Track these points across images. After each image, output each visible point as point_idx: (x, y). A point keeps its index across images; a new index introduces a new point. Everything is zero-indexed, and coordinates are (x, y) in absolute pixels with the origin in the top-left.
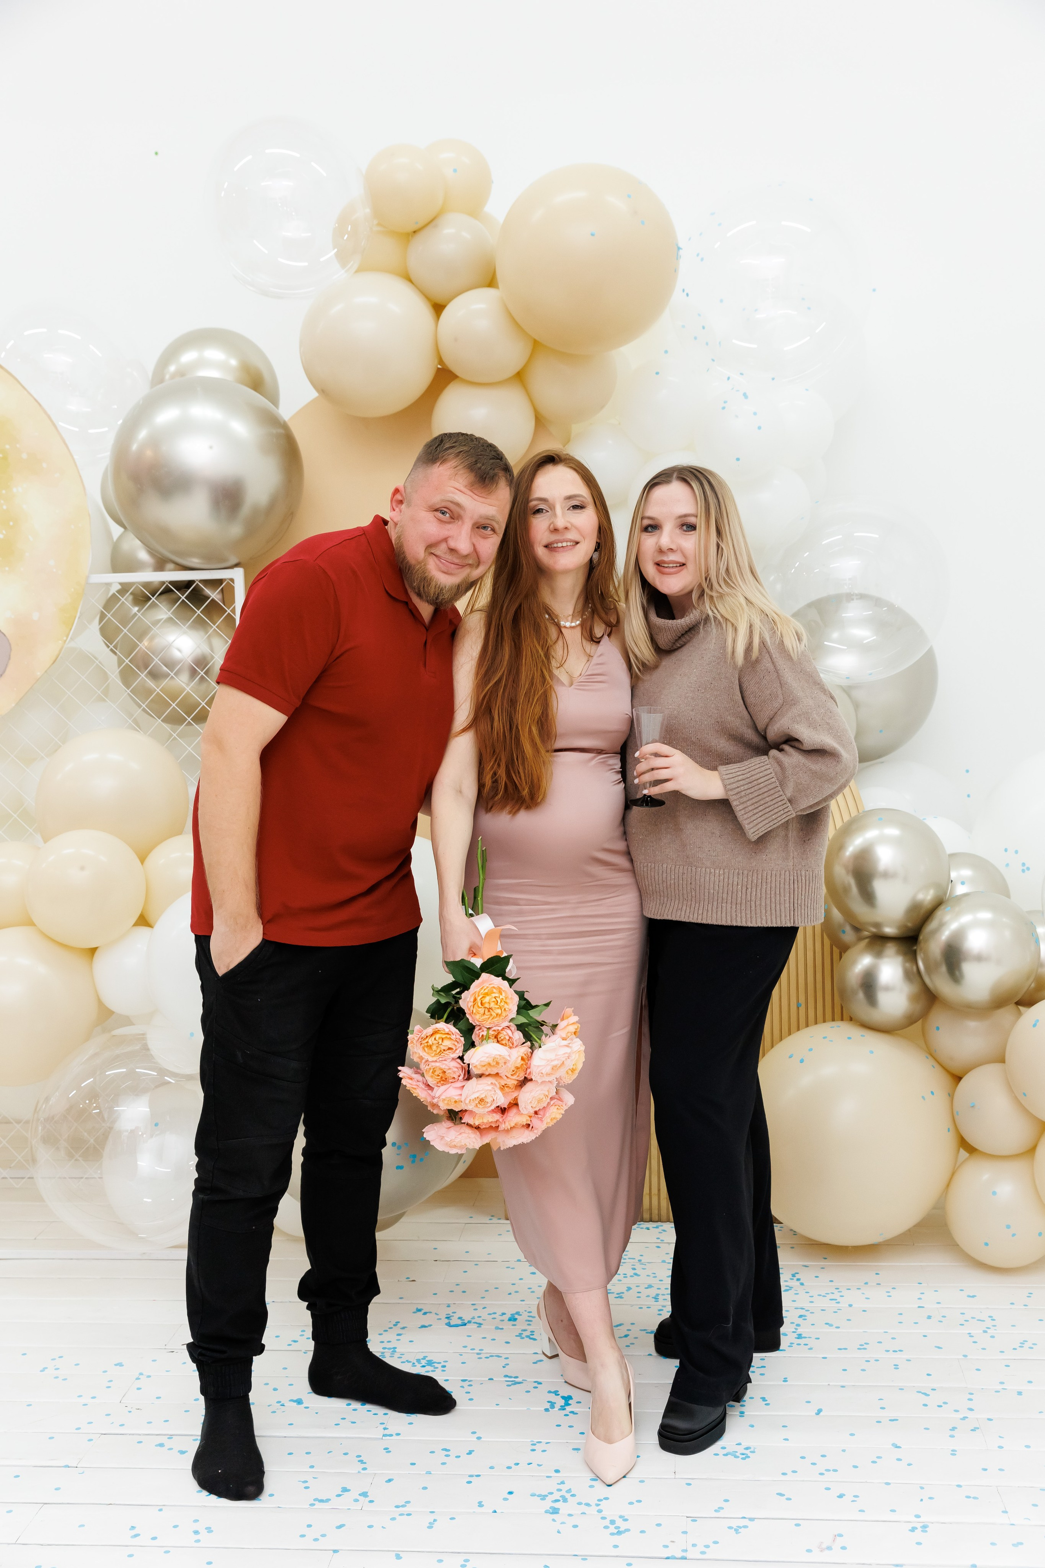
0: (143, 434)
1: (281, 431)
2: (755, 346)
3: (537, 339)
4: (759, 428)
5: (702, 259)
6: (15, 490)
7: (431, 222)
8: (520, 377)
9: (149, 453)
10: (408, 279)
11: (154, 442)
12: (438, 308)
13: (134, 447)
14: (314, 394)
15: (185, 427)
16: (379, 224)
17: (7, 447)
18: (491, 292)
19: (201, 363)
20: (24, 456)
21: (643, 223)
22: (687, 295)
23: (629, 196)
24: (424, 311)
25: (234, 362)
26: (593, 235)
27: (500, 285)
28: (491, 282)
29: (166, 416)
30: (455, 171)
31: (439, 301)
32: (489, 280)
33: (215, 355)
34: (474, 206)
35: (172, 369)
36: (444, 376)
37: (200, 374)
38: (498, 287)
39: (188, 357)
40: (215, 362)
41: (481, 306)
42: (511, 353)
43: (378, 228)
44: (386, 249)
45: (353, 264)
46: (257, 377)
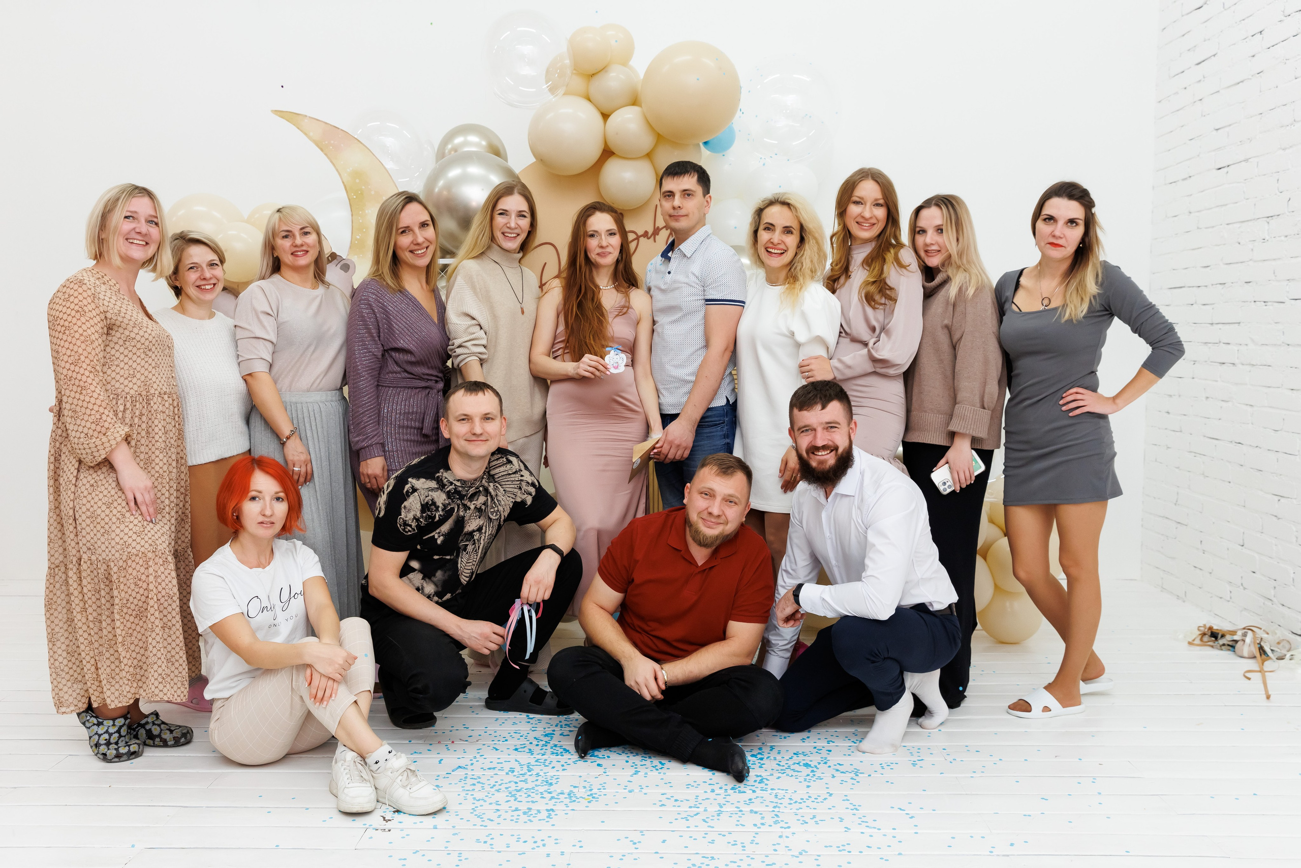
0: (441, 183)
2: (776, 142)
3: (660, 133)
4: (780, 187)
5: (752, 94)
6: (367, 211)
7: (603, 69)
8: (649, 156)
9: (445, 193)
10: (589, 100)
11: (449, 187)
12: (605, 116)
13: (437, 190)
14: (534, 160)
15: (465, 179)
16: (575, 69)
17: (363, 187)
18: (636, 109)
19: (466, 144)
20: (373, 193)
21: (724, 74)
22: (743, 113)
23: (717, 59)
24: (599, 118)
25: (484, 143)
26: (698, 80)
27: (643, 105)
28: (634, 104)
29: (454, 173)
30: (616, 41)
31: (605, 112)
32: (635, 102)
33: (473, 138)
34: (625, 61)
35: (450, 146)
36: (607, 153)
37: (466, 149)
38: (640, 106)
39: (459, 140)
40: (474, 143)
41: (631, 116)
42: (646, 141)
43: (574, 72)
44: (578, 83)
45: (561, 91)
46: (497, 151)
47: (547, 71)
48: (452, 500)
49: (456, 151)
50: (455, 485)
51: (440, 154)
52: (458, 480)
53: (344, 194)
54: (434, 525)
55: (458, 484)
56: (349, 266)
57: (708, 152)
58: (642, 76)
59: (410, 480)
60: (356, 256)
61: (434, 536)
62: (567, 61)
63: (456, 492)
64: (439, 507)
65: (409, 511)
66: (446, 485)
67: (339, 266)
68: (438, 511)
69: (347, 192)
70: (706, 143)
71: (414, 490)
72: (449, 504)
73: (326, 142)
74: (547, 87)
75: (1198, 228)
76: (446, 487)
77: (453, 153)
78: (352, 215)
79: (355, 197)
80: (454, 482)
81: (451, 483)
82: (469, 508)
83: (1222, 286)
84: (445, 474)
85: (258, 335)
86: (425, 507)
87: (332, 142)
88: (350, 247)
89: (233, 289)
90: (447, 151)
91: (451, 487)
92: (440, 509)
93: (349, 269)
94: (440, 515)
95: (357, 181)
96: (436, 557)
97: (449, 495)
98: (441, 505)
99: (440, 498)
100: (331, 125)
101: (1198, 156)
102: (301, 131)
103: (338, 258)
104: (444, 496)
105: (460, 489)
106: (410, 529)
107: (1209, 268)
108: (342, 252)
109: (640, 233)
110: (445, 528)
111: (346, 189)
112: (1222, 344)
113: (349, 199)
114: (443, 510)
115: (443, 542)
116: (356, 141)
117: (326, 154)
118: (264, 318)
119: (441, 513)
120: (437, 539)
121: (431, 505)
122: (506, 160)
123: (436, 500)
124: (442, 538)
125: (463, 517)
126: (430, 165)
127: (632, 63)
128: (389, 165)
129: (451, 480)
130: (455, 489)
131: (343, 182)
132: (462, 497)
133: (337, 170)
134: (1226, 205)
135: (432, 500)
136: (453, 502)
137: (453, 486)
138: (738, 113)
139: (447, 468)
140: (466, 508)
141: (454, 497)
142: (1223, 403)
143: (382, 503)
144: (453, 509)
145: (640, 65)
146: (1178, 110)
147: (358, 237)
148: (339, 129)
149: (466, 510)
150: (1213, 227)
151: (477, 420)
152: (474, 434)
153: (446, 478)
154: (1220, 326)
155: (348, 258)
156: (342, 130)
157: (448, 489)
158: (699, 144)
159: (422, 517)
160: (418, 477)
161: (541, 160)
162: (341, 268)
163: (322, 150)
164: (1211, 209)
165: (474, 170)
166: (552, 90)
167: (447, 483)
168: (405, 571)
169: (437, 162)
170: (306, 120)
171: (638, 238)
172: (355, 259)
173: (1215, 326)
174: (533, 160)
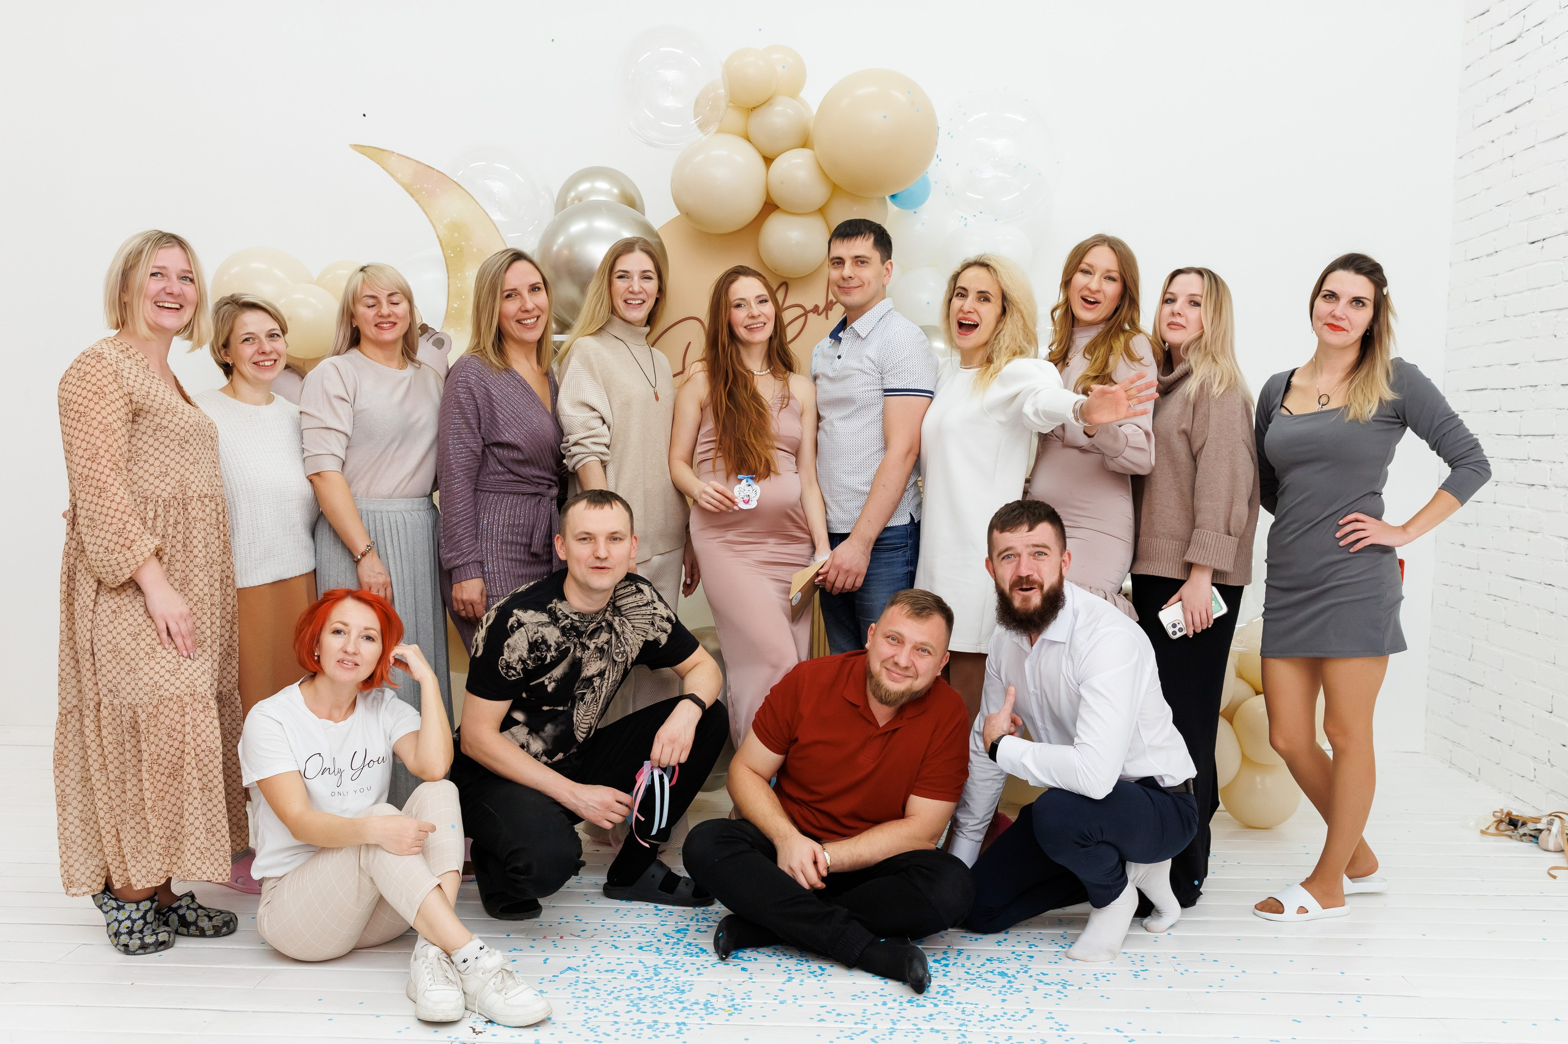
0: (561, 240)
1: (657, 240)
2: (981, 197)
3: (836, 182)
5: (952, 137)
6: (467, 274)
7: (767, 101)
8: (822, 211)
9: (566, 252)
10: (749, 139)
11: (570, 245)
12: (768, 160)
13: (555, 248)
15: (591, 235)
16: (731, 101)
17: (463, 243)
18: (806, 152)
19: (593, 191)
20: (475, 250)
21: (918, 111)
22: (940, 160)
23: (909, 92)
24: (760, 163)
25: (616, 191)
26: (885, 117)
27: (816, 147)
28: (804, 146)
29: (577, 227)
30: (784, 67)
31: (768, 155)
32: (805, 143)
33: (602, 185)
34: (794, 93)
35: (573, 194)
36: (770, 207)
37: (593, 198)
38: (813, 149)
39: (584, 186)
40: (603, 190)
41: (800, 160)
42: (818, 193)
43: (730, 104)
44: (735, 119)
45: (713, 128)
46: (631, 201)
47: (697, 103)
48: (568, 637)
49: (580, 200)
50: (572, 619)
51: (561, 204)
52: (575, 613)
53: (439, 251)
54: (544, 668)
55: (576, 618)
56: (443, 341)
57: (896, 208)
58: (815, 113)
59: (515, 611)
60: (452, 329)
61: (543, 682)
62: (722, 91)
63: (573, 627)
64: (551, 646)
65: (513, 650)
66: (560, 619)
67: (431, 341)
68: (550, 651)
69: (443, 249)
70: (893, 197)
71: (521, 624)
72: (564, 642)
73: (418, 186)
74: (696, 122)
75: (1505, 316)
76: (560, 621)
77: (576, 202)
78: (449, 278)
79: (452, 255)
80: (570, 615)
81: (567, 617)
82: (588, 648)
83: (1533, 389)
84: (559, 606)
85: (329, 425)
86: (533, 646)
87: (425, 186)
88: (446, 318)
89: (298, 367)
90: (569, 200)
91: (566, 621)
92: (552, 649)
93: (443, 344)
94: (553, 656)
95: (456, 235)
96: (545, 708)
97: (564, 631)
98: (553, 644)
99: (553, 635)
100: (425, 165)
101: (1507, 226)
102: (387, 171)
103: (430, 331)
104: (557, 633)
105: (578, 624)
106: (515, 673)
107: (1517, 366)
108: (435, 324)
109: (809, 307)
110: (558, 672)
111: (441, 245)
112: (1531, 461)
113: (445, 258)
114: (556, 650)
115: (555, 689)
116: (455, 185)
117: (417, 201)
118: (337, 403)
119: (554, 653)
120: (547, 686)
121: (540, 644)
122: (644, 214)
123: (547, 637)
124: (553, 684)
125: (581, 659)
126: (547, 217)
127: (803, 94)
128: (497, 217)
129: (567, 613)
130: (572, 624)
131: (438, 237)
132: (580, 635)
133: (431, 221)
134: (1540, 288)
135: (543, 637)
136: (569, 640)
137: (569, 621)
138: (935, 160)
139: (562, 598)
140: (585, 647)
141: (570, 634)
142: (1530, 534)
143: (480, 640)
144: (568, 649)
145: (812, 97)
146: (1483, 169)
147: (456, 305)
148: (434, 169)
149: (584, 650)
150: (1523, 315)
151: (602, 540)
152: (598, 558)
153: (560, 610)
154: (1529, 439)
155: (444, 331)
156: (437, 171)
157: (563, 624)
158: (884, 198)
159: (529, 658)
160: (525, 608)
161: (687, 214)
162: (434, 344)
163: (412, 196)
164: (1521, 292)
165: (603, 224)
166: (702, 126)
167: (561, 616)
168: (507, 724)
169: (556, 214)
170: (393, 158)
171: (806, 314)
172: (451, 332)
173: (1523, 438)
174: (677, 213)
